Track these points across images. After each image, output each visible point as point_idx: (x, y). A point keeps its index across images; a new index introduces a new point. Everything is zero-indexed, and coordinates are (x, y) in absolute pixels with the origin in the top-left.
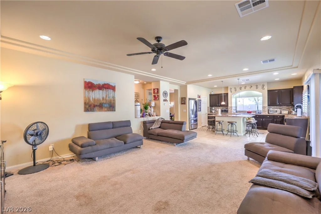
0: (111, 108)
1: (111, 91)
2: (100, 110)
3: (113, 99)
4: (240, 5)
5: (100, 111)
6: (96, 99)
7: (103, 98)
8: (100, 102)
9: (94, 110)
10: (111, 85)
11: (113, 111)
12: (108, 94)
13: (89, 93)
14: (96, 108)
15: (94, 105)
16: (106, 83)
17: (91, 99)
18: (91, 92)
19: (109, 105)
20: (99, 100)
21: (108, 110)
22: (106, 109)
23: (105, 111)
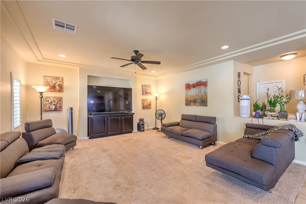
0: (203, 104)
1: (202, 87)
2: (194, 104)
3: (204, 94)
4: (74, 30)
5: (194, 106)
6: (192, 95)
7: (196, 95)
8: (194, 98)
9: (190, 104)
10: (202, 82)
11: (204, 106)
12: (200, 90)
13: (187, 92)
14: (192, 103)
15: (190, 100)
16: (198, 81)
17: (189, 97)
18: (188, 91)
19: (201, 100)
20: (193, 96)
21: (200, 105)
22: (198, 104)
23: (198, 106)
